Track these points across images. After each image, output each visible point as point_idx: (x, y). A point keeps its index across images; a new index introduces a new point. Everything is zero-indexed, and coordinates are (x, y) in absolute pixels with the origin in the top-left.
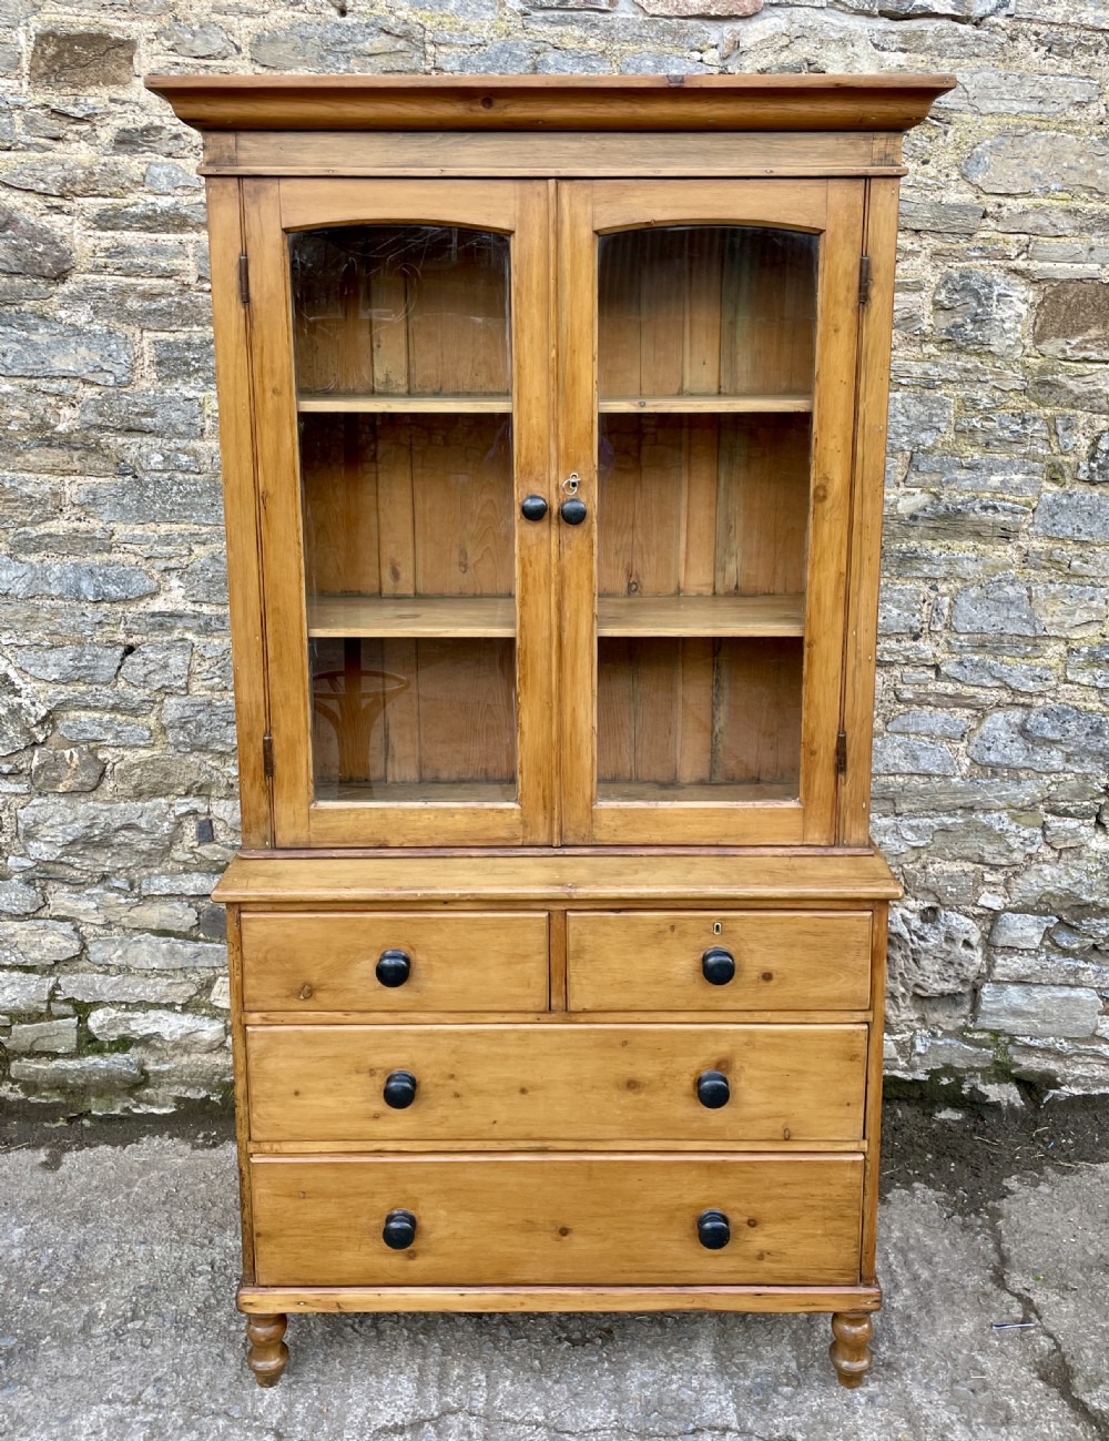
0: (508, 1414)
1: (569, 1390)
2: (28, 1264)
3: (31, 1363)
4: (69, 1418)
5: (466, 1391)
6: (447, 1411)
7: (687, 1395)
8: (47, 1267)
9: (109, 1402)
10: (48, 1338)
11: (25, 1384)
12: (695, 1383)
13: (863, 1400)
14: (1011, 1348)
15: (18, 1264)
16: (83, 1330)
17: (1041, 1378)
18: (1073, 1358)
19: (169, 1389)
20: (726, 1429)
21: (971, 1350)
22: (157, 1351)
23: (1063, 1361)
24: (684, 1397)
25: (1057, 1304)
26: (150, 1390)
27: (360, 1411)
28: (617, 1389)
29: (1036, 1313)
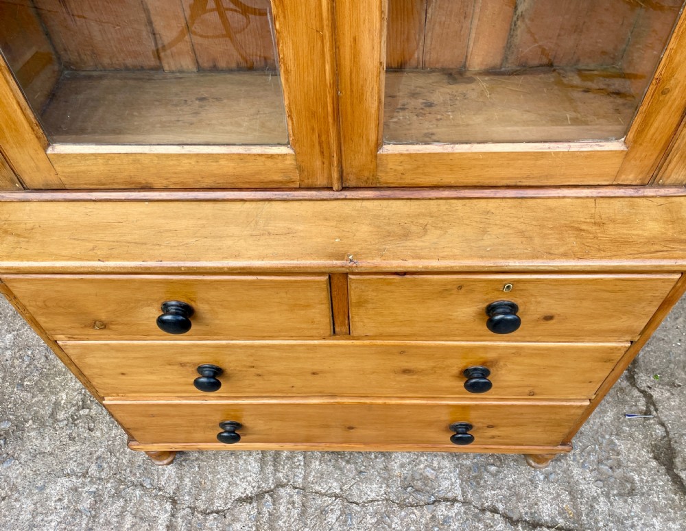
0: (317, 488)
1: (356, 469)
2: (17, 362)
3: (20, 442)
4: (43, 488)
5: (291, 469)
6: (280, 485)
7: (429, 473)
8: (28, 366)
9: (68, 475)
10: (30, 422)
11: (17, 459)
12: (435, 464)
13: (542, 477)
14: (637, 433)
15: (10, 362)
16: (52, 415)
17: (655, 458)
18: (676, 442)
19: (105, 466)
20: (454, 500)
21: (611, 435)
22: (98, 434)
23: (670, 444)
24: (429, 474)
25: (669, 399)
26: (94, 467)
27: (225, 485)
28: (386, 468)
29: (654, 405)
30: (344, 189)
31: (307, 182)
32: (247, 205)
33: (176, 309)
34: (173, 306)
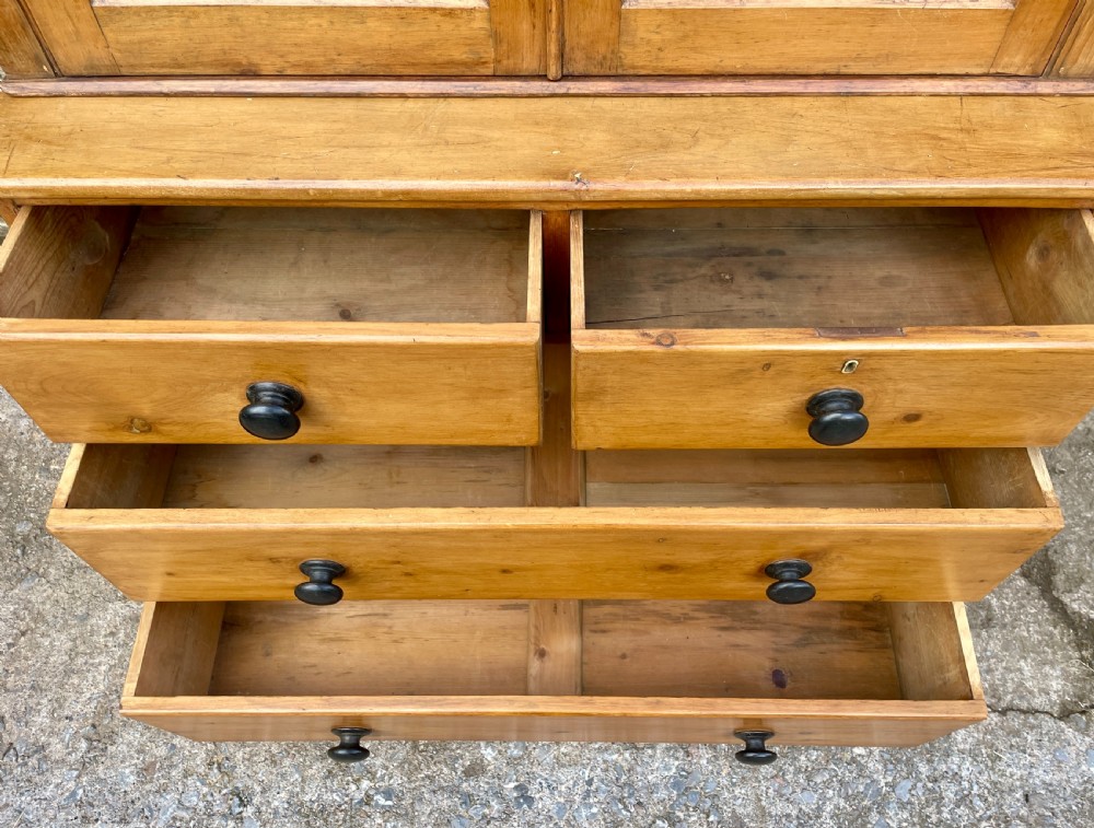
3: (47, 551)
4: (87, 616)
11: (43, 576)
15: (26, 436)
17: (1024, 574)
18: (1056, 552)
30: (564, 77)
31: (508, 64)
32: (410, 104)
33: (272, 396)
34: (266, 390)
